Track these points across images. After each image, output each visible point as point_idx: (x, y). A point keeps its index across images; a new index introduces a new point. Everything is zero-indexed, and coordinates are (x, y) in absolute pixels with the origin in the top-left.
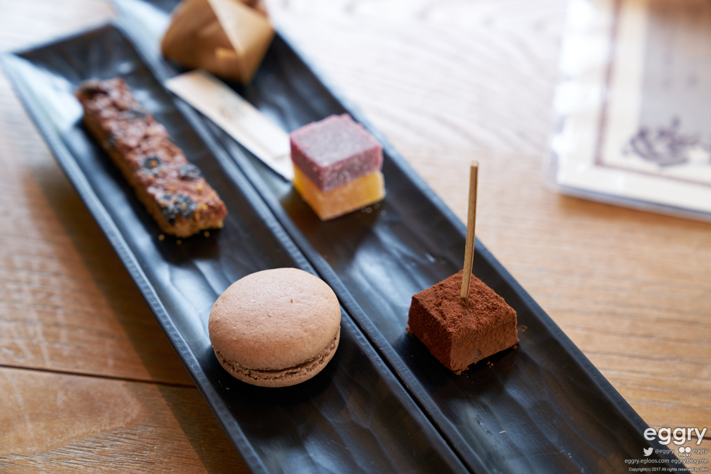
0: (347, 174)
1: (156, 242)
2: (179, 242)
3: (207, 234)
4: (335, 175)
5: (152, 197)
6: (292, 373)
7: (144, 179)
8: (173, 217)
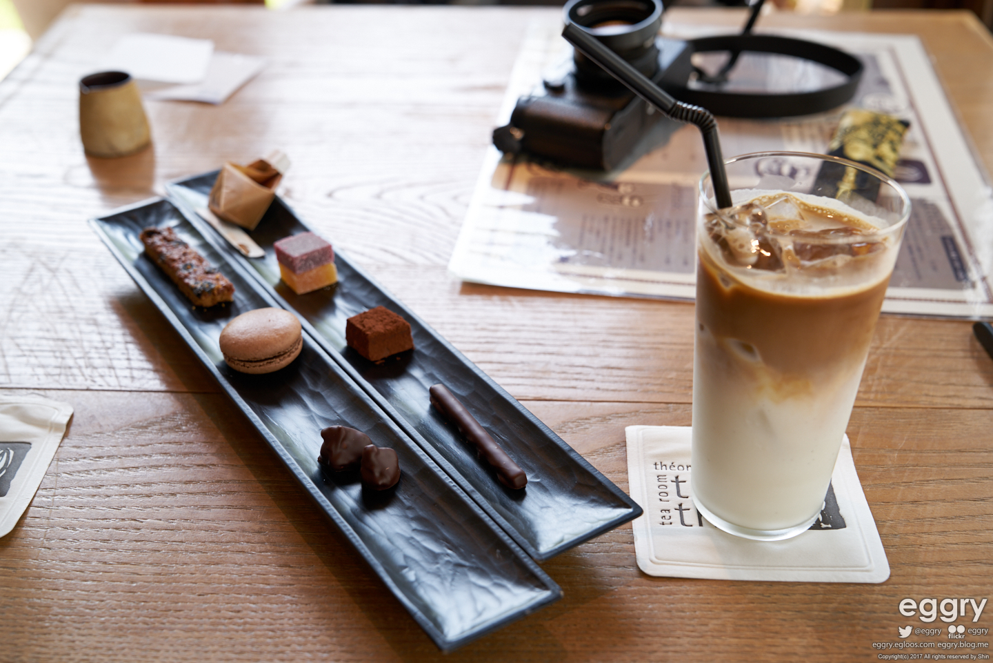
0: (311, 262)
1: (190, 310)
2: (205, 310)
3: (223, 305)
4: (303, 263)
5: (187, 285)
6: (270, 363)
7: (183, 276)
8: (200, 292)
